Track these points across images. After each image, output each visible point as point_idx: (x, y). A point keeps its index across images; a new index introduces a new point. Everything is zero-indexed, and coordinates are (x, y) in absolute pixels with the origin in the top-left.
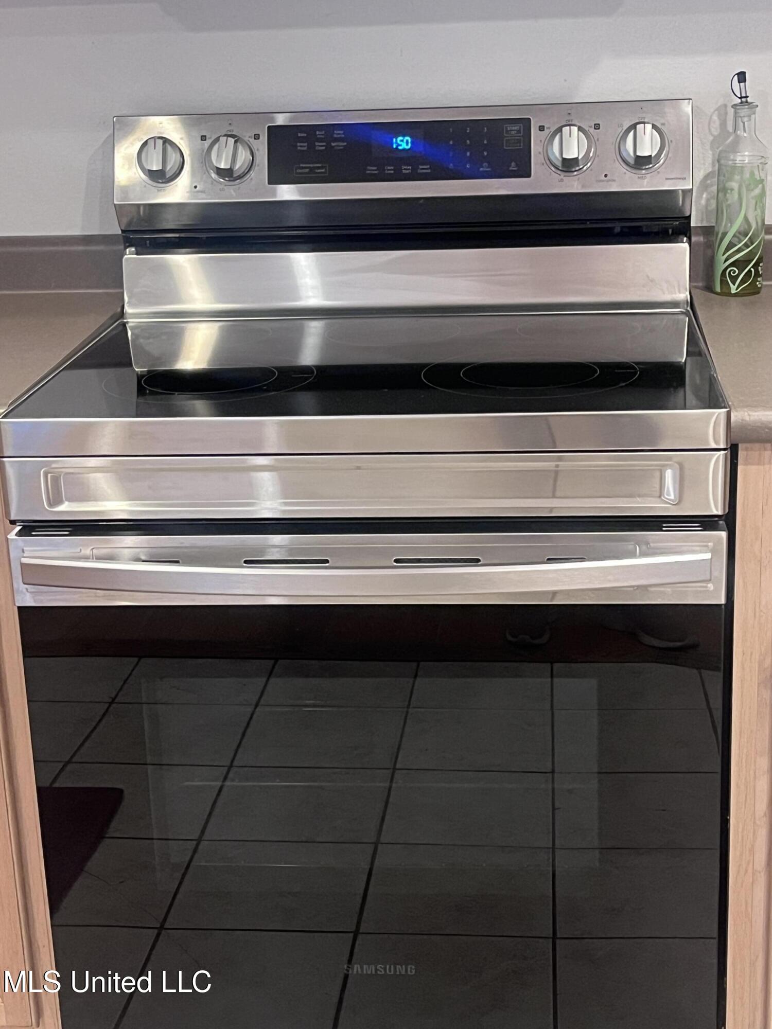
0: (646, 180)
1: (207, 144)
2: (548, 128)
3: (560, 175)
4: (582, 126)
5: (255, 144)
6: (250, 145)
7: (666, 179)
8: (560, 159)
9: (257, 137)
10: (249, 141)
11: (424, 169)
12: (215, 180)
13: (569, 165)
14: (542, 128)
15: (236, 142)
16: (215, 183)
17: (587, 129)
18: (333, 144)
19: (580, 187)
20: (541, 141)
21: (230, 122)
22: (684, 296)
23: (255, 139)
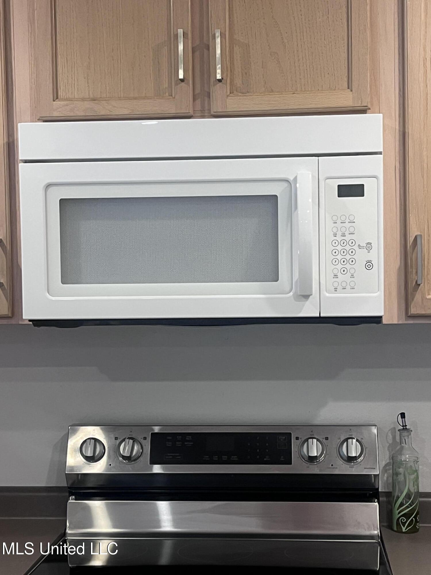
0: (354, 469)
1: (118, 442)
2: (301, 438)
3: (307, 464)
4: (319, 438)
5: (143, 442)
6: (141, 442)
7: (365, 468)
8: (308, 456)
9: (145, 438)
10: (140, 441)
11: (235, 458)
12: (121, 462)
13: (312, 459)
14: (297, 438)
15: (133, 442)
16: (121, 463)
17: (321, 440)
18: (186, 443)
19: (318, 471)
20: (297, 445)
21: (131, 430)
22: (376, 532)
23: (144, 439)
